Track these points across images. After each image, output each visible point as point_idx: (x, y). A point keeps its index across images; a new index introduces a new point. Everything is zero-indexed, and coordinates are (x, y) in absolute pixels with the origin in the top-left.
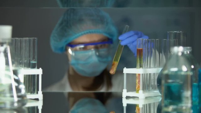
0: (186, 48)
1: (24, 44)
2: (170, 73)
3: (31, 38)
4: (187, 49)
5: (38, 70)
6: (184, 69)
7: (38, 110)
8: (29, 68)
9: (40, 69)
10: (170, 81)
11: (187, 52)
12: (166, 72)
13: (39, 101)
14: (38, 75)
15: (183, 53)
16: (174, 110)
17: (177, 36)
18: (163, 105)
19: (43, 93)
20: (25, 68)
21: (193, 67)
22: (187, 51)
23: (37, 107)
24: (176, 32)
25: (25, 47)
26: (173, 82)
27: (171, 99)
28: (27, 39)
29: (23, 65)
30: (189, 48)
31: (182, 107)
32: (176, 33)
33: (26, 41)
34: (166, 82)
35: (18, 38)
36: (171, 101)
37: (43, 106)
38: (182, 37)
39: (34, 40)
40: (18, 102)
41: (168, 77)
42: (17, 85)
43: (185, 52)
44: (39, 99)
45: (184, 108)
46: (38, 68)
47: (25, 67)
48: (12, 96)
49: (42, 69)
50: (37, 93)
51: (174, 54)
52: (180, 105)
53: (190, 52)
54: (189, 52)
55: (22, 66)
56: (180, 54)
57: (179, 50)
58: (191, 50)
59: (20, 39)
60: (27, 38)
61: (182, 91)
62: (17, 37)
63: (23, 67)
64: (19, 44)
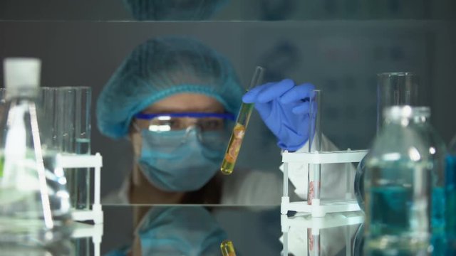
0: (418, 109)
1: (61, 102)
2: (382, 165)
3: (77, 88)
4: (421, 112)
5: (93, 157)
6: (415, 155)
7: (92, 246)
8: (74, 154)
9: (98, 155)
10: (383, 182)
11: (420, 119)
12: (374, 162)
13: (95, 226)
14: (93, 170)
15: (411, 121)
16: (392, 245)
17: (397, 84)
18: (367, 234)
19: (104, 209)
20: (65, 153)
21: (432, 151)
22: (421, 116)
23: (91, 239)
24: (395, 74)
25: (64, 106)
26: (388, 185)
27: (385, 221)
28: (69, 90)
29: (60, 147)
30: (424, 109)
31: (410, 239)
32: (396, 77)
33: (65, 93)
34: (375, 184)
35: (48, 88)
36: (385, 226)
37: (104, 238)
38: (408, 84)
39: (84, 92)
40: (55, 229)
41: (377, 172)
42: (51, 192)
43: (416, 119)
44: (95, 222)
45: (413, 242)
46: (93, 153)
47: (64, 150)
48: (42, 218)
49: (101, 155)
50: (91, 208)
51: (391, 123)
52: (405, 235)
53: (426, 119)
54: (423, 119)
55: (58, 149)
56: (405, 123)
57: (402, 114)
58: (428, 115)
59: (53, 89)
60: (70, 88)
61: (408, 203)
62: (47, 86)
63: (61, 151)
64: (52, 101)
